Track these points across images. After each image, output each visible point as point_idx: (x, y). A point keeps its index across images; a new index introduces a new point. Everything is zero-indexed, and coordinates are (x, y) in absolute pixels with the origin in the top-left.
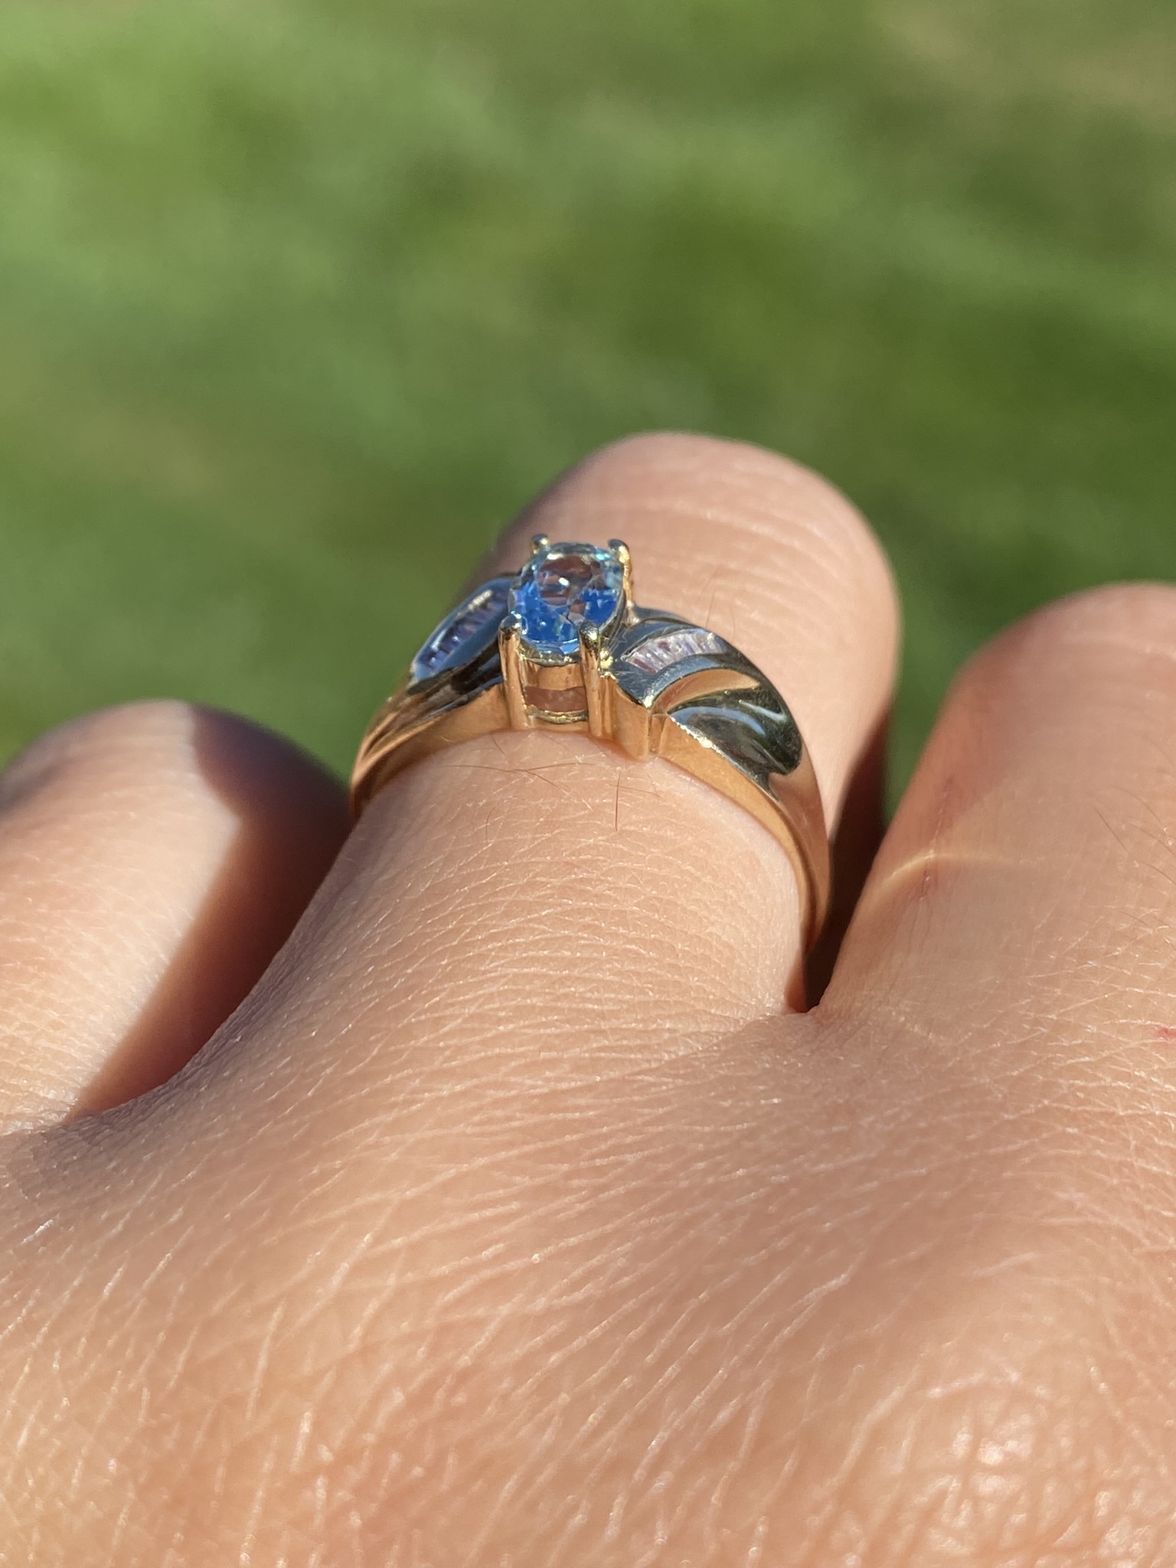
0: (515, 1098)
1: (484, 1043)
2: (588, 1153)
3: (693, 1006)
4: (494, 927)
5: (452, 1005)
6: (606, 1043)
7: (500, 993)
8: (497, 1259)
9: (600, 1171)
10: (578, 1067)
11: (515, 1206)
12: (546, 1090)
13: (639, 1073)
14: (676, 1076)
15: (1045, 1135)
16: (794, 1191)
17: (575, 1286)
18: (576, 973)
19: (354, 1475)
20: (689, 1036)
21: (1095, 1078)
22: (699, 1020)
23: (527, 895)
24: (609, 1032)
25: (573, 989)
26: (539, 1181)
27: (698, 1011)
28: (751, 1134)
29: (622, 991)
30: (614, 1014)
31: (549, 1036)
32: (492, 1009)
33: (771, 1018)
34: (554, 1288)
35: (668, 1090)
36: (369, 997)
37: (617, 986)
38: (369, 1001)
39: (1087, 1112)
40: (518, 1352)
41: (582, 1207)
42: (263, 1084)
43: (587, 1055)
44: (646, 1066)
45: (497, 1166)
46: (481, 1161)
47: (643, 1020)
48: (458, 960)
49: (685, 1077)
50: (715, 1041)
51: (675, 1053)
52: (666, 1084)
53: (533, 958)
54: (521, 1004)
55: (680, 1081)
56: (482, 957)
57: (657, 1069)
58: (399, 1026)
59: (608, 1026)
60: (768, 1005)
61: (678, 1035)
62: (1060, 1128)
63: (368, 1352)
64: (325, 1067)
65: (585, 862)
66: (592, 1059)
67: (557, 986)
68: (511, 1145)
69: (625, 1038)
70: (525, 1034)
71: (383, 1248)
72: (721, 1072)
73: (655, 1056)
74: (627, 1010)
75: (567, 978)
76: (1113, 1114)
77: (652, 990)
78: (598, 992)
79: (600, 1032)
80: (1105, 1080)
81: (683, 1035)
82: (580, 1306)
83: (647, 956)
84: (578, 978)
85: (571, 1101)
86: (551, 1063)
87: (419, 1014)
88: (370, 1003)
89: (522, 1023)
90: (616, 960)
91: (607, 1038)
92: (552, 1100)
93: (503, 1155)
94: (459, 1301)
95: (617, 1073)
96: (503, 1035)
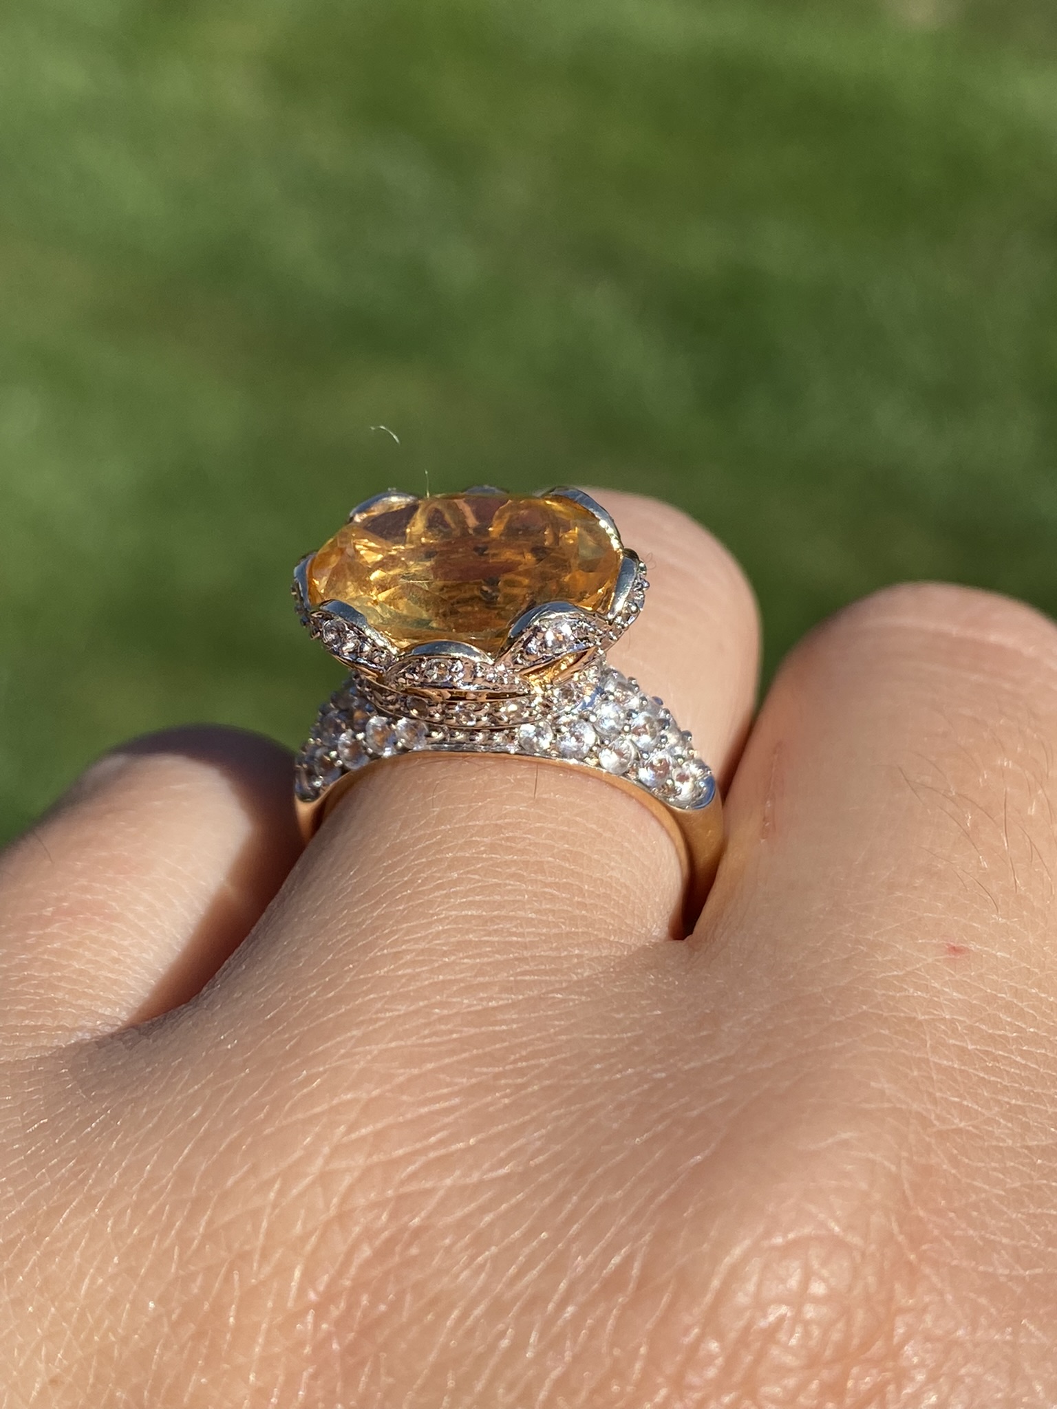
0: (457, 1014)
1: (432, 971)
2: (512, 1057)
3: (597, 935)
4: (439, 879)
5: (408, 941)
6: (527, 967)
7: (444, 931)
8: (441, 1143)
9: (521, 1072)
10: (507, 988)
11: (456, 1101)
12: (480, 1008)
13: (552, 992)
14: (582, 994)
15: (864, 1035)
16: (670, 1085)
17: (502, 1163)
18: (503, 913)
19: (335, 1312)
20: (592, 959)
21: (902, 989)
22: (601, 946)
23: (465, 851)
24: (530, 959)
25: (501, 926)
26: (474, 1081)
27: (600, 940)
28: (638, 1040)
29: (540, 926)
30: (533, 945)
31: (483, 964)
32: (438, 944)
33: (655, 945)
34: (486, 1166)
35: (575, 1005)
36: (343, 935)
37: (536, 922)
38: (343, 939)
39: (895, 1017)
40: (459, 1214)
41: (506, 1101)
42: (262, 1005)
43: (512, 978)
44: (557, 986)
45: (442, 1069)
46: (430, 1066)
47: (557, 949)
48: (412, 906)
49: (587, 994)
50: (612, 964)
51: (582, 974)
52: (573, 1000)
53: (470, 901)
54: (461, 939)
55: (583, 998)
56: (431, 903)
57: (566, 988)
58: (368, 958)
59: (529, 954)
60: (654, 934)
61: (584, 959)
62: (875, 1030)
63: (343, 1218)
64: (311, 991)
65: (510, 824)
66: (516, 981)
67: (489, 924)
68: (452, 1052)
69: (542, 964)
70: (464, 963)
71: (354, 1136)
72: (616, 990)
73: (565, 977)
74: (545, 942)
75: (498, 917)
76: (915, 1018)
77: (563, 923)
78: (522, 927)
79: (523, 960)
80: (908, 991)
81: (588, 960)
82: (507, 1177)
83: (560, 897)
84: (506, 917)
85: (500, 1017)
86: (484, 986)
87: (382, 949)
88: (345, 940)
89: (461, 955)
90: (535, 901)
91: (528, 964)
92: (485, 1016)
93: (447, 1061)
94: (413, 1176)
95: (536, 992)
96: (447, 965)
